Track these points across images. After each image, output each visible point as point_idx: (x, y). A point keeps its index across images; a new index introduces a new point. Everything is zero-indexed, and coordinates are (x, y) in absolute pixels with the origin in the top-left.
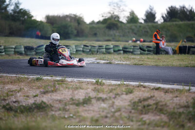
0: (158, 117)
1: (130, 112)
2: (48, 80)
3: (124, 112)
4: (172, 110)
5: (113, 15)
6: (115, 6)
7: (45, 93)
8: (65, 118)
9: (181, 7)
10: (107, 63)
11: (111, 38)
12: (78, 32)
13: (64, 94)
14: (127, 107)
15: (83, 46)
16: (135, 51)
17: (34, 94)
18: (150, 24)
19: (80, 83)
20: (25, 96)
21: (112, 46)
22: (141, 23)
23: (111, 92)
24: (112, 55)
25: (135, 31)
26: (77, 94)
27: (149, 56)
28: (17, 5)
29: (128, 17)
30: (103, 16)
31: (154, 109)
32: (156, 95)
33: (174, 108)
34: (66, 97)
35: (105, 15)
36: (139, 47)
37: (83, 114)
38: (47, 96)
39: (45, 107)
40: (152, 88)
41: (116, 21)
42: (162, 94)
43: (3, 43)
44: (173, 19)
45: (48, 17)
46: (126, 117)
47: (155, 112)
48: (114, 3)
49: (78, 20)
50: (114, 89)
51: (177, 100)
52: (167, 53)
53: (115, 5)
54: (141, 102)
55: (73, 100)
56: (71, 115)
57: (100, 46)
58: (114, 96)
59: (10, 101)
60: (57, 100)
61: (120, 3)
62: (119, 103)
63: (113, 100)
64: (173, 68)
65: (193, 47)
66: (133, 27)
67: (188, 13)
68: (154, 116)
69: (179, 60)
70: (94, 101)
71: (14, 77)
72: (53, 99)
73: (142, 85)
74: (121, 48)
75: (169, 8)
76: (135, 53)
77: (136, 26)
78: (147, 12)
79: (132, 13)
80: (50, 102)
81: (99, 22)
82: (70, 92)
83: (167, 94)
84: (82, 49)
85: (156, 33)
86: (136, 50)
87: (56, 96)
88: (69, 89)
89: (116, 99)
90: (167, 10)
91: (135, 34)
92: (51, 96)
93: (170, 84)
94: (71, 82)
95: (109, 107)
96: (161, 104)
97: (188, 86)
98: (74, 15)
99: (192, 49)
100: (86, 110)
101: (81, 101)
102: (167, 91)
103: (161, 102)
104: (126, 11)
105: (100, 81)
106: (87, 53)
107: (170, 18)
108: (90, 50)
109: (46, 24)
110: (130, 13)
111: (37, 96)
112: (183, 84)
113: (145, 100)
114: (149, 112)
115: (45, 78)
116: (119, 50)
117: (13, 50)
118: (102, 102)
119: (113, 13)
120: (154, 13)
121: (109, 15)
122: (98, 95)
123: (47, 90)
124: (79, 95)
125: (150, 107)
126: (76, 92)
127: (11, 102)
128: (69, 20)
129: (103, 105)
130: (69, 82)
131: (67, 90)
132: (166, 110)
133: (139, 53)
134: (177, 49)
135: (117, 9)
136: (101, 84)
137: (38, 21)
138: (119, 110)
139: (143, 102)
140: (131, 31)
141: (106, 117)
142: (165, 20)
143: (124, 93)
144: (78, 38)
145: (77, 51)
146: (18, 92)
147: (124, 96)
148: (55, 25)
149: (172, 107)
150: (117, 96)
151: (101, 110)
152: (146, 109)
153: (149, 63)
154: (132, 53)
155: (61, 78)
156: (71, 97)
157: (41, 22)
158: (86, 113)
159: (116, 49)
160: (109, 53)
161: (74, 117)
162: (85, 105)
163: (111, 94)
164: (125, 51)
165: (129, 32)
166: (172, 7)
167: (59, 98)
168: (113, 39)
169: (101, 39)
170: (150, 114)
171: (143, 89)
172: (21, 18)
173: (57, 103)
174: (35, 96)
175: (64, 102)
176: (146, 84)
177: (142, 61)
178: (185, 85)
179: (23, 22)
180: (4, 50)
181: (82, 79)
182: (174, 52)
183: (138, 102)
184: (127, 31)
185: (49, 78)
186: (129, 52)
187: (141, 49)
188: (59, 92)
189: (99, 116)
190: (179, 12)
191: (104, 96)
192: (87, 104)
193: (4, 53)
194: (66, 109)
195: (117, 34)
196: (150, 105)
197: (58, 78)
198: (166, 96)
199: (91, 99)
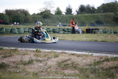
0: (73, 72)
1: (57, 69)
2: (6, 49)
3: (53, 68)
4: (82, 67)
5: (46, 10)
8: (17, 72)
9: (87, 5)
11: (45, 24)
12: (25, 20)
13: (17, 58)
14: (55, 66)
15: (28, 29)
16: (60, 32)
18: (69, 15)
19: (26, 51)
22: (63, 15)
23: (45, 56)
25: (60, 20)
26: (24, 58)
27: (68, 35)
29: (56, 11)
30: (40, 10)
31: (71, 67)
32: (72, 58)
33: (83, 66)
34: (18, 60)
35: (42, 10)
36: (62, 29)
37: (28, 70)
38: (6, 59)
39: (4, 66)
40: (70, 54)
42: (76, 57)
44: (83, 12)
46: (54, 72)
47: (71, 68)
48: (47, 2)
49: (25, 13)
50: (47, 55)
51: (84, 61)
52: (79, 33)
53: (48, 4)
54: (63, 63)
55: (22, 61)
56: (21, 71)
58: (47, 59)
60: (12, 62)
61: (50, 3)
62: (50, 63)
63: (47, 61)
64: (83, 42)
65: (94, 29)
66: (59, 17)
67: (91, 9)
68: (71, 71)
69: (86, 37)
70: (35, 62)
72: (10, 61)
73: (64, 52)
74: (51, 30)
75: (80, 6)
76: (60, 33)
77: (60, 17)
78: (67, 8)
79: (58, 9)
80: (8, 63)
81: (38, 14)
82: (20, 57)
83: (79, 57)
84: (27, 30)
85: (72, 21)
88: (19, 55)
89: (48, 61)
90: (79, 7)
91: (60, 21)
92: (8, 59)
94: (21, 50)
95: (44, 66)
96: (75, 63)
97: (91, 52)
99: (94, 31)
100: (30, 68)
101: (27, 62)
102: (78, 56)
103: (75, 62)
105: (39, 50)
107: (80, 11)
109: (5, 15)
112: (88, 51)
113: (66, 61)
114: (68, 68)
115: (5, 48)
116: (50, 31)
118: (40, 63)
120: (71, 9)
121: (44, 10)
122: (37, 58)
123: (6, 55)
124: (26, 58)
125: (69, 66)
126: (24, 57)
129: (40, 64)
130: (20, 51)
131: (18, 55)
132: (78, 67)
133: (62, 32)
134: (85, 30)
135: (49, 6)
136: (39, 52)
138: (50, 67)
139: (64, 63)
141: (42, 72)
142: (78, 13)
143: (53, 57)
144: (25, 24)
145: (24, 31)
147: (53, 59)
148: (11, 16)
149: (82, 65)
150: (49, 59)
151: (39, 67)
152: (66, 67)
153: (68, 39)
154: (58, 33)
155: (15, 48)
156: (21, 60)
157: (2, 14)
158: (30, 69)
159: (49, 30)
161: (23, 72)
162: (29, 64)
163: (45, 58)
164: (54, 31)
165: (56, 20)
166: (82, 5)
167: (13, 60)
168: (47, 24)
170: (68, 69)
171: (65, 54)
173: (12, 64)
175: (16, 62)
176: (67, 52)
177: (64, 37)
178: (89, 52)
181: (28, 49)
182: (83, 32)
183: (61, 63)
184: (55, 19)
185: (8, 48)
186: (56, 32)
187: (63, 30)
188: (13, 57)
189: (37, 71)
190: (86, 8)
191: (41, 59)
192: (30, 64)
194: (17, 67)
195: (49, 21)
196: (69, 64)
197: (13, 48)
198: (78, 58)
199: (33, 60)
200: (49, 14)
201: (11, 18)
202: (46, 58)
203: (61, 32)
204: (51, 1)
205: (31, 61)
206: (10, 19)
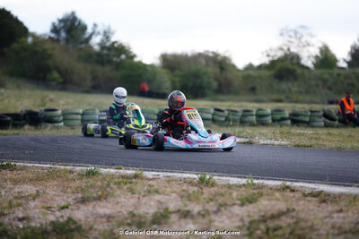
2: (108, 175)
5: (288, 53)
6: (291, 37)
7: (84, 201)
10: (244, 143)
11: (282, 97)
12: (220, 85)
13: (121, 203)
15: (212, 111)
16: (314, 121)
17: (63, 204)
20: (43, 207)
21: (269, 111)
22: (343, 68)
23: (211, 200)
24: (269, 128)
25: (330, 84)
26: (146, 203)
28: (107, 35)
29: (317, 57)
30: (268, 56)
31: (287, 235)
33: (328, 234)
34: (123, 209)
35: (272, 54)
36: (322, 113)
38: (85, 208)
39: (72, 231)
41: (293, 64)
43: (63, 105)
45: (164, 58)
48: (291, 31)
49: (221, 64)
50: (222, 195)
51: (338, 217)
53: (292, 34)
54: (265, 221)
55: (134, 215)
57: (245, 111)
58: (215, 209)
59: (12, 216)
60: (102, 217)
61: (300, 31)
62: (223, 222)
63: (213, 217)
66: (326, 76)
70: (174, 218)
71: (47, 168)
72: (97, 214)
73: (288, 187)
76: (315, 124)
77: (331, 75)
78: (353, 48)
79: (325, 50)
80: (91, 219)
81: (260, 67)
82: (133, 201)
83: (324, 204)
84: (210, 116)
86: (316, 119)
87: (103, 207)
88: (133, 193)
89: (219, 214)
91: (330, 89)
92: (94, 207)
93: (345, 186)
94: (153, 179)
96: (303, 224)
98: (214, 53)
101: (149, 218)
103: (306, 221)
104: (313, 46)
105: (208, 177)
106: (221, 124)
108: (227, 119)
110: (321, 49)
111: (67, 208)
115: (103, 171)
116: (283, 119)
117: (79, 117)
118: (190, 221)
119: (289, 49)
121: (280, 54)
122: (186, 206)
124: (150, 206)
125: (280, 232)
126: (144, 200)
127: (14, 219)
128: (203, 62)
129: (190, 226)
130: (150, 180)
131: (129, 195)
133: (323, 124)
135: (296, 42)
137: (145, 65)
139: (268, 222)
140: (320, 83)
143: (239, 202)
144: (221, 97)
146: (34, 199)
147: (237, 210)
148: (177, 72)
149: (325, 233)
150: (223, 209)
152: (270, 236)
153: (327, 144)
154: (309, 124)
155: (134, 172)
156: (131, 210)
157: (152, 66)
159: (278, 117)
160: (264, 124)
162: (155, 226)
163: (212, 204)
164: (296, 120)
165: (317, 85)
167: (108, 212)
168: (287, 98)
169: (265, 98)
172: (115, 59)
173: (102, 223)
174: (63, 208)
175: (117, 219)
176: (297, 184)
177: (316, 139)
179: (119, 66)
180: (61, 118)
181: (175, 174)
183: (259, 221)
184: (314, 82)
185: (113, 171)
186: (303, 122)
187: (325, 116)
188: (111, 200)
191: (195, 208)
192: (159, 224)
193: (62, 124)
194: (114, 234)
195: (294, 89)
196: (280, 228)
197: (130, 172)
198: (320, 209)
199: (171, 213)
200: (296, 67)
201: (177, 79)
202: (212, 206)
203: (319, 124)
204: (302, 27)
205: (161, 214)
206: (173, 82)
